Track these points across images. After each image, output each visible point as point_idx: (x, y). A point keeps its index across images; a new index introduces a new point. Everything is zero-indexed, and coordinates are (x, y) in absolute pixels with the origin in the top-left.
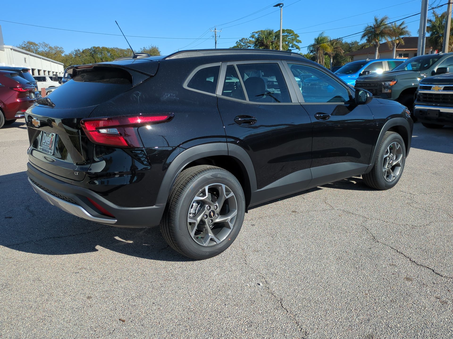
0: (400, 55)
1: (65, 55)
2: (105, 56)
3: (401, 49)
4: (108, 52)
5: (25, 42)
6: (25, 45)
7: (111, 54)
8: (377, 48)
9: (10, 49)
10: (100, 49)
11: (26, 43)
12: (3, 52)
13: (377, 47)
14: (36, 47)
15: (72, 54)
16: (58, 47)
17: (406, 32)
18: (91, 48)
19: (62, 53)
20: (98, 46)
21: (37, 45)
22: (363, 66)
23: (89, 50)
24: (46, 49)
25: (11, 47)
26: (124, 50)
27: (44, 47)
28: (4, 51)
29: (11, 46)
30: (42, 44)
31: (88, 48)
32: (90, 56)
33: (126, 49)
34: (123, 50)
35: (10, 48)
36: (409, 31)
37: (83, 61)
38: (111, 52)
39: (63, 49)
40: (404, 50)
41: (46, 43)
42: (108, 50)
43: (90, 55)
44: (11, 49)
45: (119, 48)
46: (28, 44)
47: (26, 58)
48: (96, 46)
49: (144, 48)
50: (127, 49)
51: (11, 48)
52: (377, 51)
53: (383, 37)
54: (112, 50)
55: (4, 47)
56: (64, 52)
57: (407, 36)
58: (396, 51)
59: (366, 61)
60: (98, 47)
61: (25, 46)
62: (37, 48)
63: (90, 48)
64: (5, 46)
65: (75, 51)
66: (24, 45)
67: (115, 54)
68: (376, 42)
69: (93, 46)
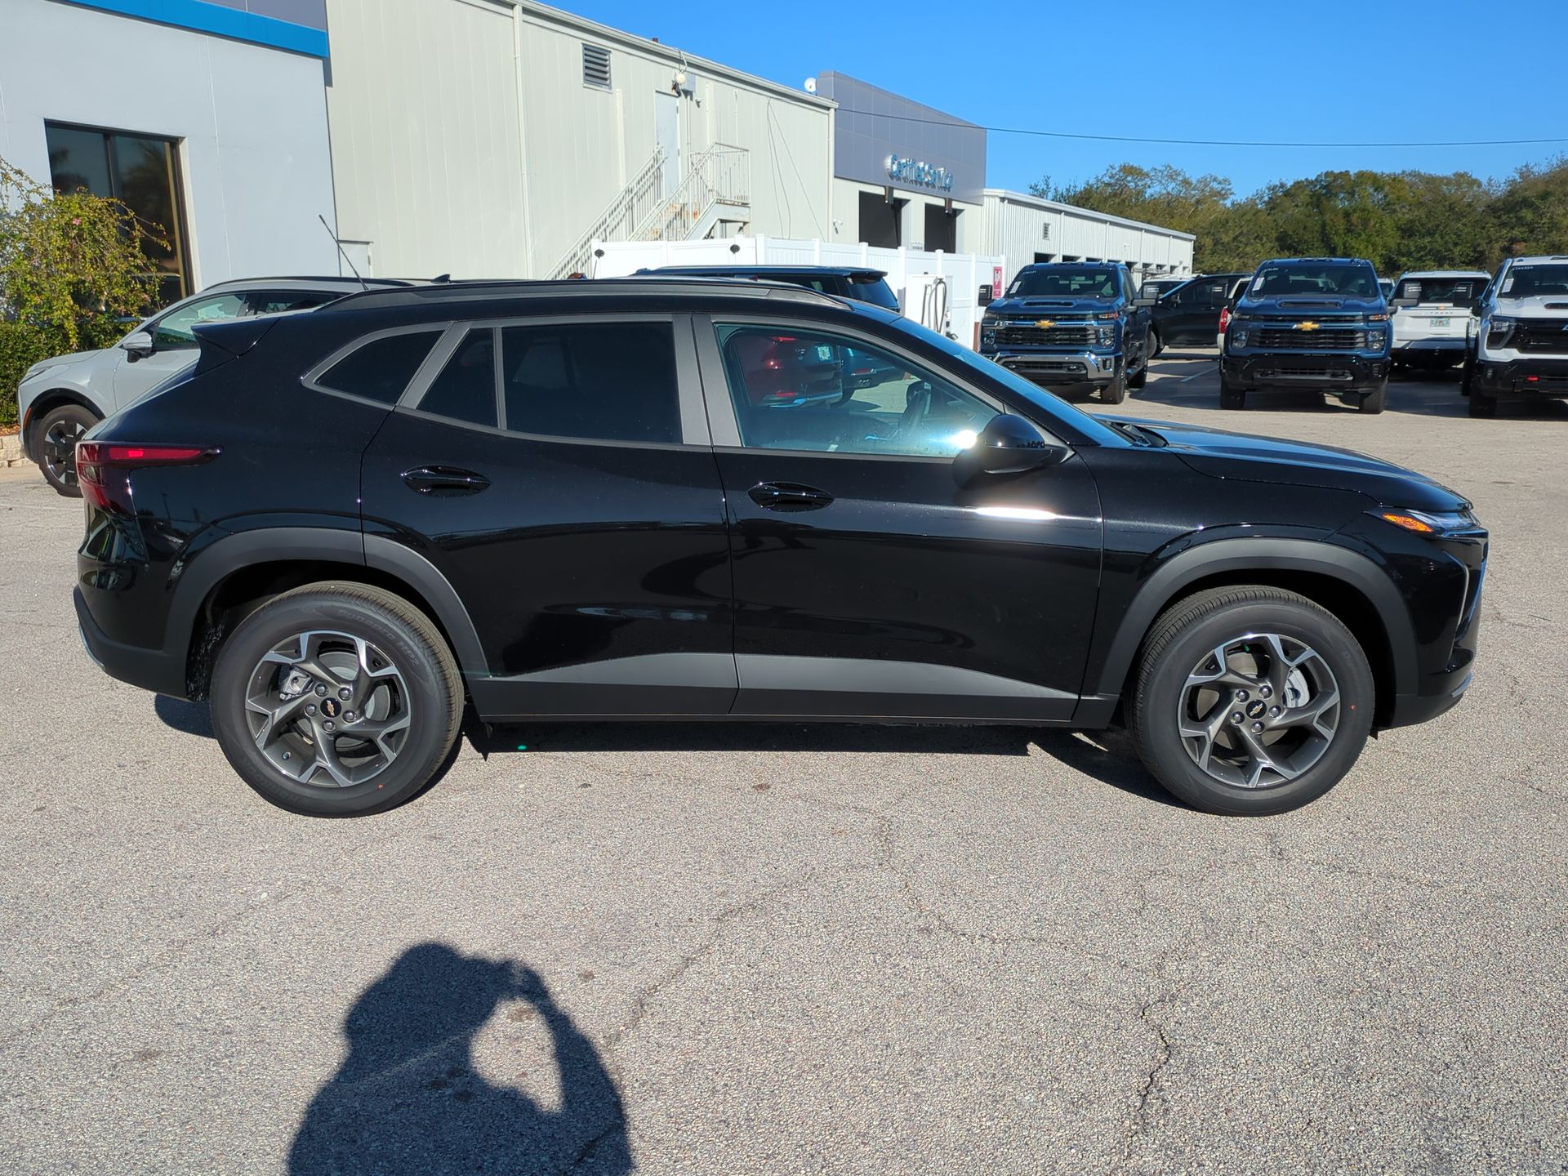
1: (1233, 204)
2: (1361, 203)
4: (1376, 190)
5: (1113, 169)
6: (1112, 177)
7: (1385, 196)
9: (998, 200)
10: (1350, 180)
11: (1118, 169)
12: (980, 207)
14: (1143, 183)
15: (1258, 201)
16: (1215, 180)
18: (1318, 176)
19: (1224, 197)
20: (1344, 171)
21: (1147, 175)
23: (1307, 186)
24: (1169, 189)
25: (1001, 193)
26: (1441, 179)
27: (1167, 180)
28: (982, 205)
29: (1003, 191)
30: (1160, 171)
31: (1306, 179)
32: (1307, 205)
33: (1452, 177)
34: (1439, 178)
35: (997, 196)
37: (1281, 223)
38: (1387, 188)
39: (1230, 184)
41: (1175, 168)
42: (1376, 181)
43: (1309, 200)
44: (1003, 199)
45: (1422, 172)
46: (1121, 174)
47: (1049, 225)
48: (1336, 171)
49: (1527, 166)
50: (1454, 175)
51: (1003, 195)
54: (1395, 180)
55: (985, 193)
56: (1231, 194)
60: (1341, 173)
61: (1113, 181)
62: (1146, 184)
63: (1313, 177)
64: (986, 191)
65: (1268, 189)
66: (1110, 178)
67: (1400, 194)
69: (1324, 171)
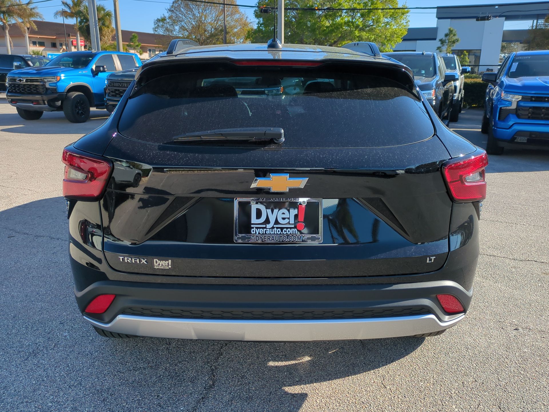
0: (34, 43)
3: (34, 36)
8: (7, 32)
13: (6, 29)
17: (37, 15)
22: (92, 60)
36: (41, 13)
40: (38, 36)
52: (8, 34)
53: (12, 17)
57: (39, 19)
58: (29, 37)
59: (92, 52)
68: (4, 23)
